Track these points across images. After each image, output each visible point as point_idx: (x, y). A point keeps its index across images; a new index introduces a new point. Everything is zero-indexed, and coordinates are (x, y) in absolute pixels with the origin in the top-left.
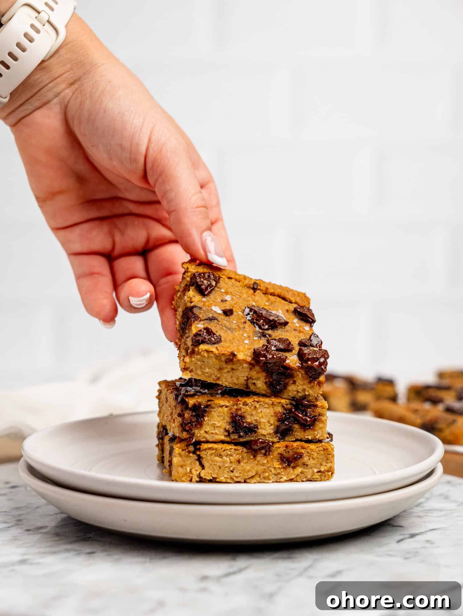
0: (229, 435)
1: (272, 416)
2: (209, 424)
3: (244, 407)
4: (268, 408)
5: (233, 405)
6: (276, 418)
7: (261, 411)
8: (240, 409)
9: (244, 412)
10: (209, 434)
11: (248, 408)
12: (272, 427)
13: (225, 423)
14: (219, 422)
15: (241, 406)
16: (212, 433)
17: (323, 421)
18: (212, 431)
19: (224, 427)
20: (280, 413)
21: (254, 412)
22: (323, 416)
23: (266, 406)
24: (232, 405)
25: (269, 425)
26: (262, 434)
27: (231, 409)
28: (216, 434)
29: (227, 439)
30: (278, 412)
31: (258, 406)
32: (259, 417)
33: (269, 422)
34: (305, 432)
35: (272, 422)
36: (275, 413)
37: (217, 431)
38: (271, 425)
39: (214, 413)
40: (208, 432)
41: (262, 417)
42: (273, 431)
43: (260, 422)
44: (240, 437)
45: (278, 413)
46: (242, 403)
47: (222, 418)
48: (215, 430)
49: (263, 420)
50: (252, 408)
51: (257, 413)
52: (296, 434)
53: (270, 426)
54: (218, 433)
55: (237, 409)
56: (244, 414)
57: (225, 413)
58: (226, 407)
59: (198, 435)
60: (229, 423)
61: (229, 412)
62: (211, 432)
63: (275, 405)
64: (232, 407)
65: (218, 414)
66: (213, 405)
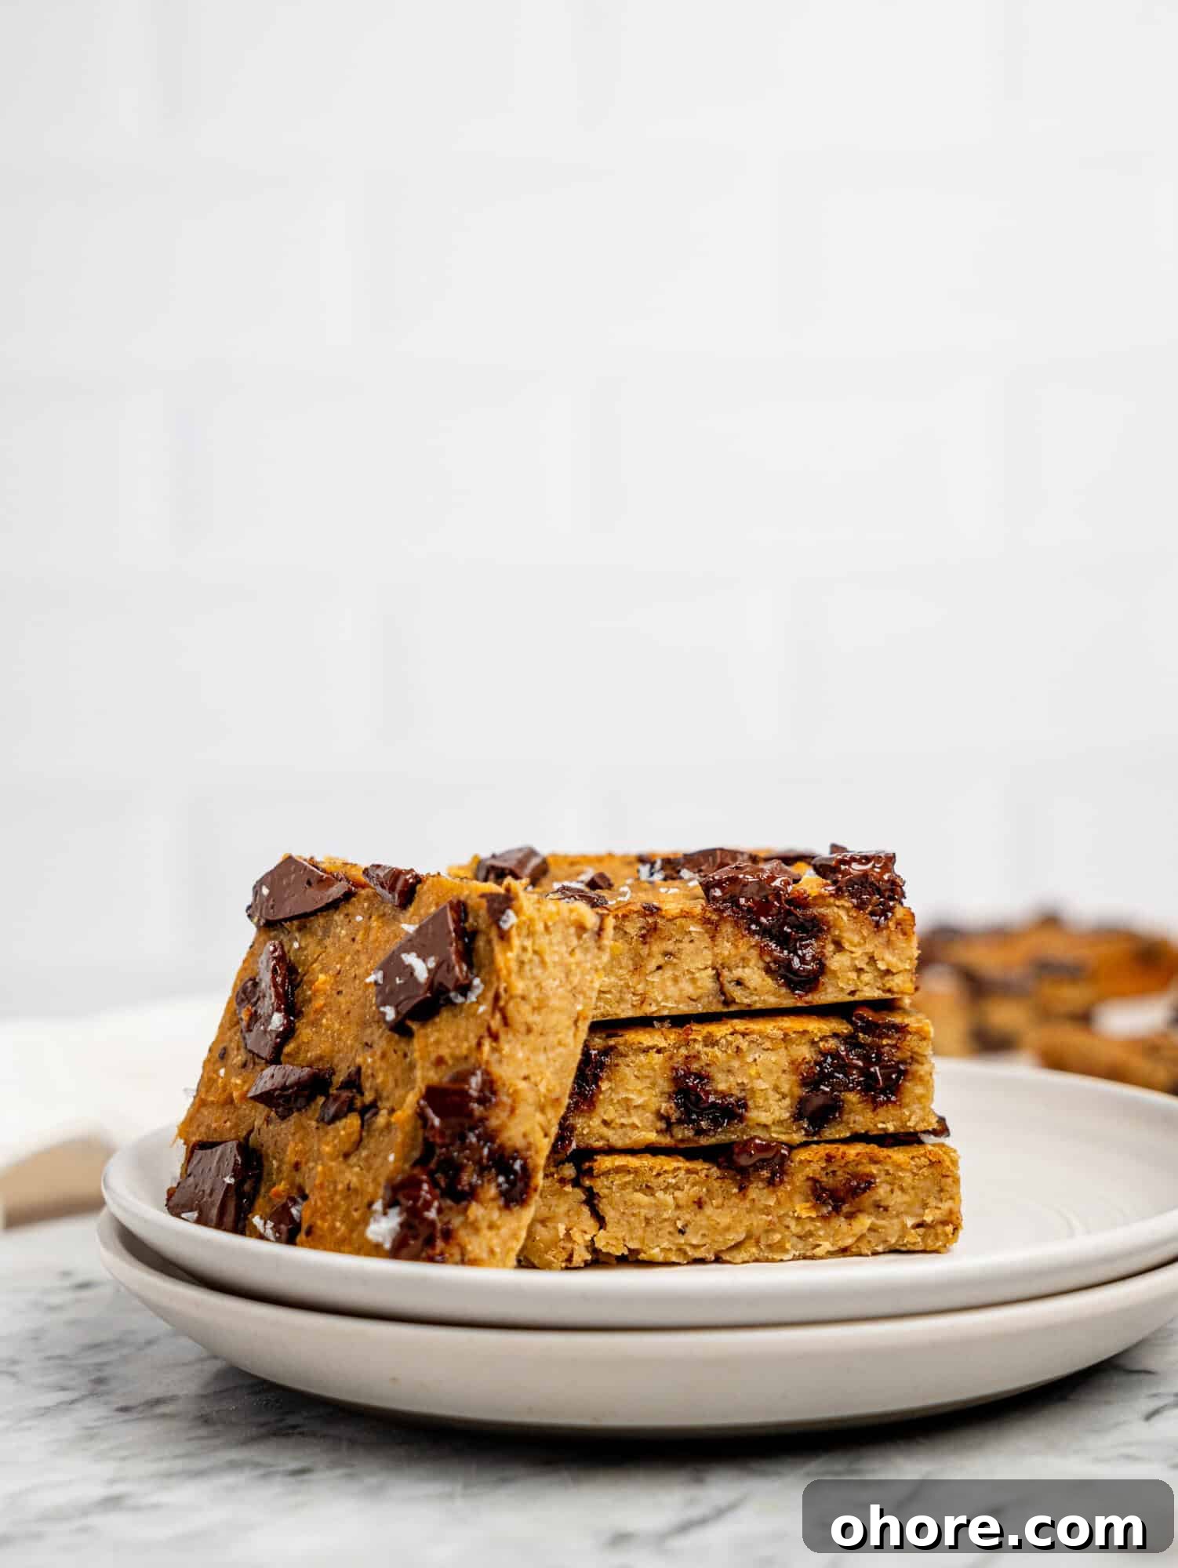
0: (668, 1130)
1: (784, 1071)
2: (612, 1100)
3: (706, 1049)
4: (772, 1050)
5: (677, 1045)
6: (794, 1078)
7: (755, 1060)
8: (697, 1057)
9: (708, 1065)
10: (614, 1128)
11: (719, 1053)
12: (787, 1102)
13: (656, 1096)
14: (640, 1092)
15: (698, 1047)
16: (623, 1125)
17: (921, 1079)
18: (623, 1121)
19: (653, 1107)
20: (807, 1063)
21: (736, 1064)
22: (922, 1064)
23: (768, 1044)
24: (674, 1046)
25: (778, 1096)
26: (758, 1124)
27: (671, 1058)
28: (634, 1126)
29: (666, 1140)
30: (800, 1060)
31: (744, 1045)
32: (750, 1076)
33: (776, 1089)
34: (875, 1113)
35: (785, 1088)
36: (792, 1063)
37: (636, 1120)
38: (784, 1097)
39: (627, 1070)
40: (612, 1121)
41: (759, 1076)
42: (788, 1115)
43: (753, 1091)
44: (700, 1132)
45: (800, 1064)
46: (700, 1038)
47: (647, 1083)
48: (630, 1116)
49: (761, 1085)
50: (729, 1052)
51: (744, 1064)
52: (852, 1117)
53: (780, 1100)
54: (640, 1125)
55: (687, 1057)
56: (708, 1069)
57: (656, 1067)
58: (659, 1051)
59: (585, 1132)
60: (667, 1096)
61: (667, 1065)
62: (618, 1121)
63: (792, 1041)
64: (675, 1051)
65: (636, 1073)
66: (621, 1048)
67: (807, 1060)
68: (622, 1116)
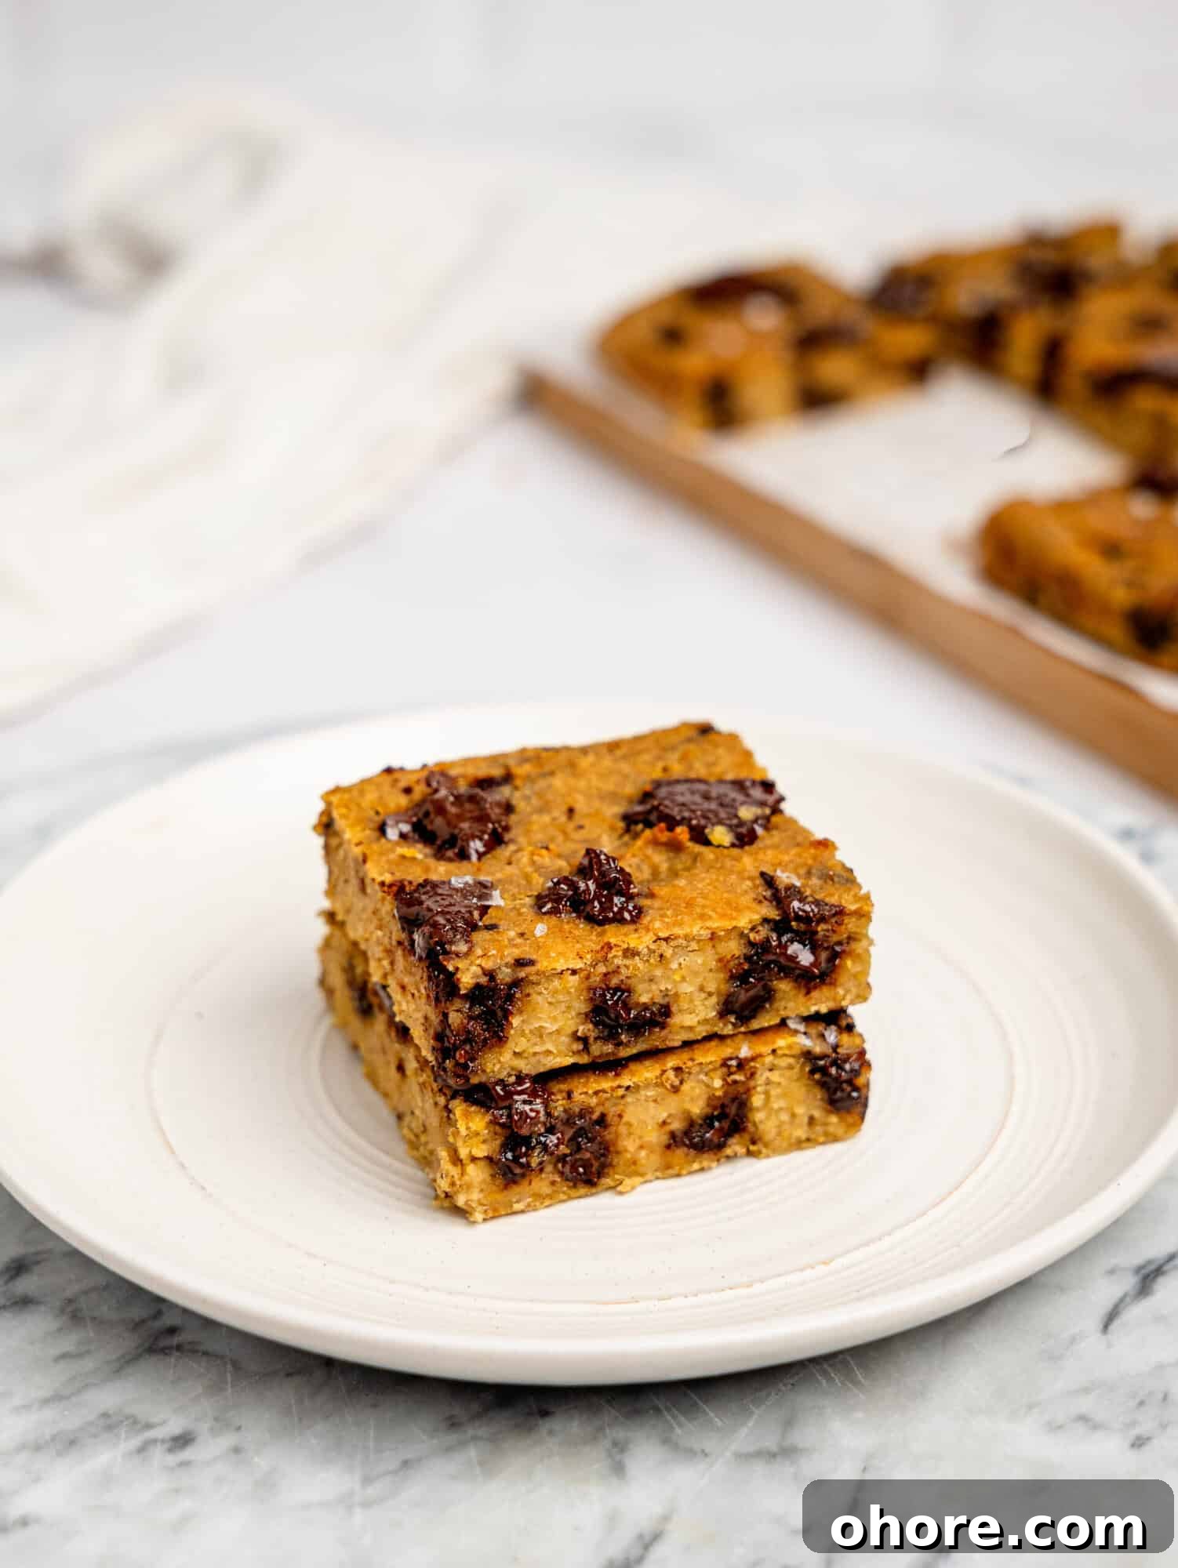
0: (586, 1048)
1: (711, 970)
2: (523, 1031)
3: (627, 962)
4: (698, 950)
5: (594, 963)
6: (722, 976)
7: (680, 964)
8: (617, 971)
9: (627, 977)
10: (526, 1058)
11: (640, 965)
12: (714, 1000)
13: (572, 1018)
14: (555, 1019)
15: (618, 961)
16: (535, 1054)
17: (859, 956)
18: (537, 1049)
19: (570, 1031)
20: (737, 958)
21: (658, 972)
22: (860, 940)
23: (694, 945)
24: (591, 965)
25: (703, 995)
26: (682, 1027)
27: (588, 977)
28: (548, 1052)
29: (584, 1059)
30: (729, 957)
31: (668, 953)
32: (675, 982)
33: (702, 989)
34: (808, 996)
35: (712, 987)
36: (720, 960)
37: (550, 1046)
38: (710, 994)
39: (540, 999)
40: (524, 1051)
41: (683, 979)
42: (714, 1013)
43: (676, 995)
44: (619, 1044)
45: (728, 962)
46: (620, 953)
47: (563, 1007)
48: (543, 1042)
49: (687, 988)
50: (652, 961)
51: (667, 968)
52: (783, 1003)
53: (706, 999)
54: (555, 1051)
55: (605, 975)
56: (629, 981)
57: (573, 990)
58: (574, 972)
59: (496, 1069)
60: (584, 1016)
61: (583, 986)
62: (531, 1050)
63: (720, 938)
64: (592, 970)
65: (550, 1000)
66: (533, 978)
67: (736, 956)
68: (535, 1044)
